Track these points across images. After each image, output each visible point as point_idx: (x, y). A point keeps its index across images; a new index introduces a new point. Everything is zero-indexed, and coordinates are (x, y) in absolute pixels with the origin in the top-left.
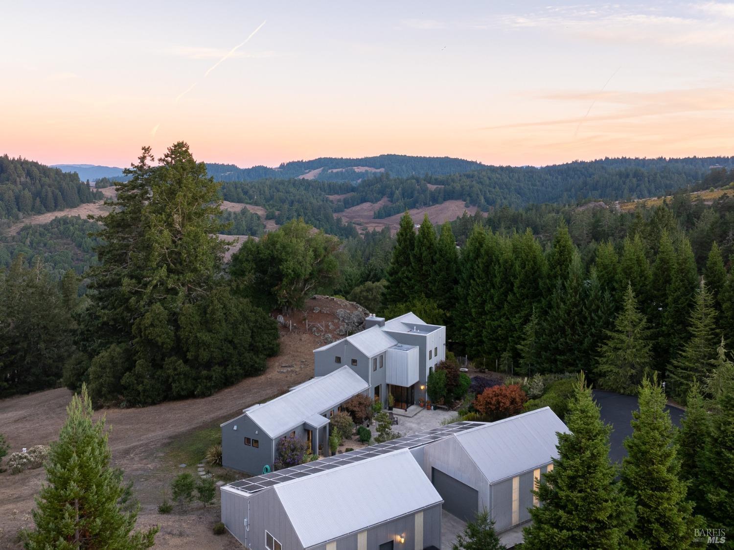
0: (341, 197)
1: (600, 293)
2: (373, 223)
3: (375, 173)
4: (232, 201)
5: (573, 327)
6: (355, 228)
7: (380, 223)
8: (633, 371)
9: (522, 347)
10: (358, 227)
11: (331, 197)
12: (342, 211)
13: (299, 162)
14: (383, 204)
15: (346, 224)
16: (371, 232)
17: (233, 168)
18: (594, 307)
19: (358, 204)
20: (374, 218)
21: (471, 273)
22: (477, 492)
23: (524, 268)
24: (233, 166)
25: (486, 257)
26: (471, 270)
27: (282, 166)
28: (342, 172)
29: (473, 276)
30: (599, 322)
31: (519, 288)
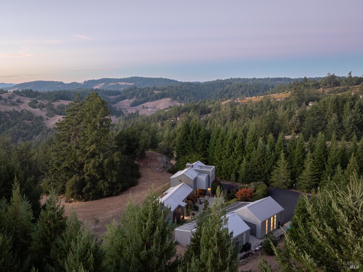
0: (115, 97)
1: (270, 153)
2: (130, 109)
3: (129, 85)
4: (65, 100)
5: (260, 165)
6: (122, 111)
7: (133, 109)
8: (285, 181)
9: (240, 172)
10: (123, 111)
11: (110, 97)
12: (115, 103)
13: (93, 80)
14: (134, 100)
15: (119, 109)
16: (130, 113)
17: (61, 83)
18: (268, 158)
19: (122, 100)
20: (130, 106)
21: (214, 144)
22: (256, 225)
23: (238, 143)
24: (62, 82)
25: (221, 138)
26: (215, 143)
27: (85, 82)
28: (113, 85)
29: (216, 145)
30: (271, 163)
31: (237, 150)
